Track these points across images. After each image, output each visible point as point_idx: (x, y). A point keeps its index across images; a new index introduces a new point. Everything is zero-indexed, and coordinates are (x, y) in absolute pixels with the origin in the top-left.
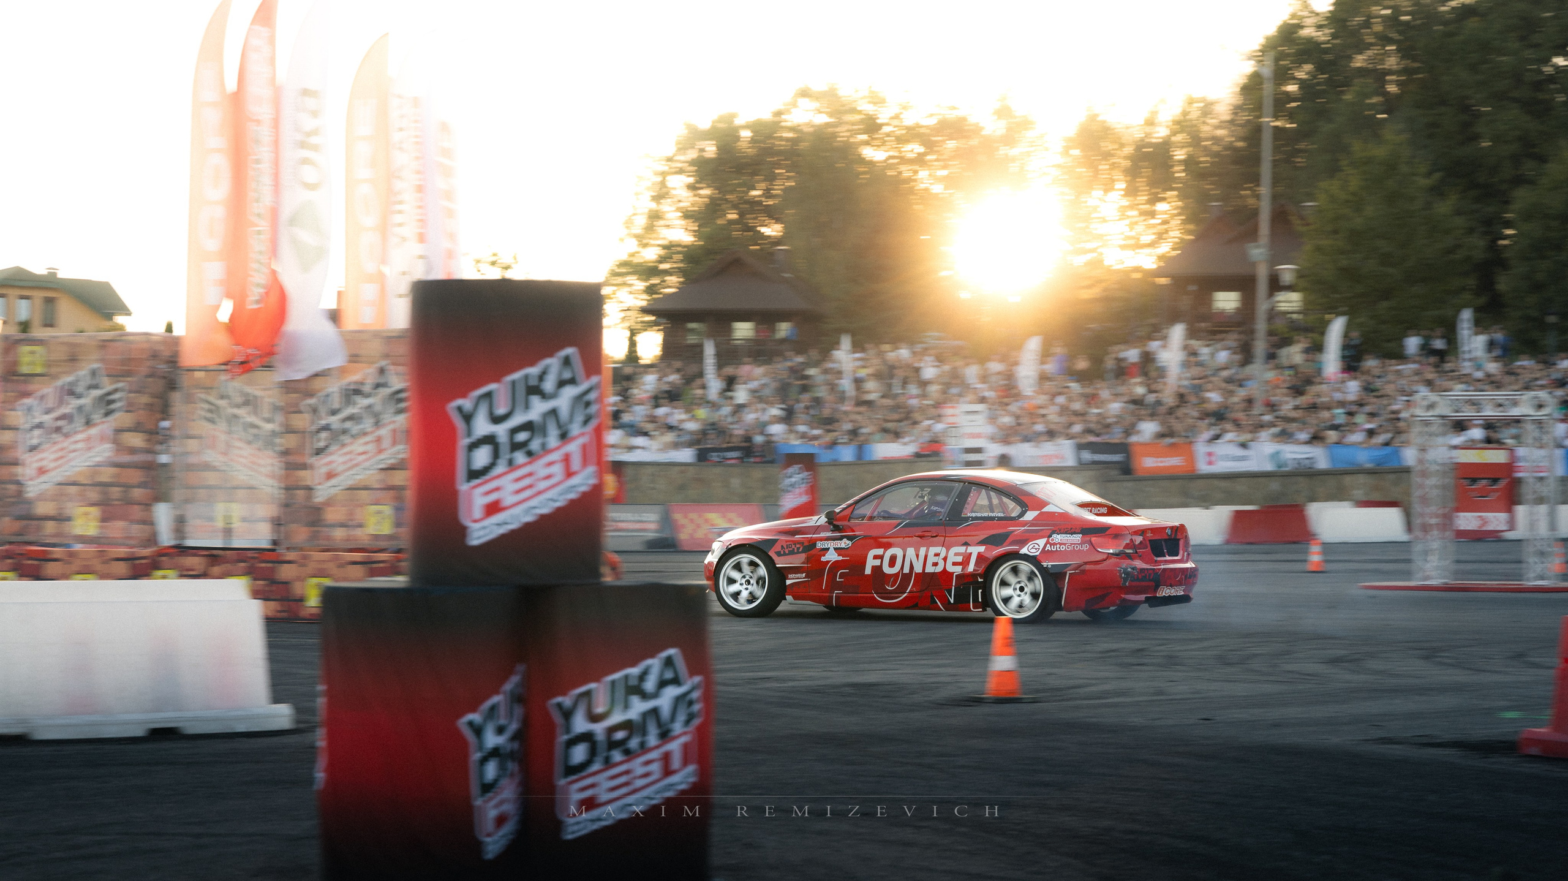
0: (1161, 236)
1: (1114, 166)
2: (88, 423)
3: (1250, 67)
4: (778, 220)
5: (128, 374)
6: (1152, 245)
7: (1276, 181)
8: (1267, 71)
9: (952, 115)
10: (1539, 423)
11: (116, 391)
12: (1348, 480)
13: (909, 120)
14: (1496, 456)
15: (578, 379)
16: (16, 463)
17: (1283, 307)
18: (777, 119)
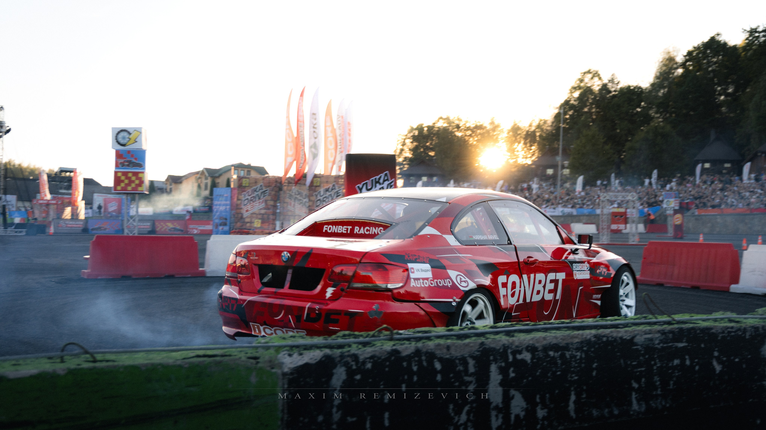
0: (533, 155)
1: (521, 137)
2: (259, 199)
3: (556, 111)
4: (433, 151)
5: (269, 186)
6: (531, 157)
7: (563, 140)
8: (562, 111)
9: (478, 124)
10: (633, 201)
11: (267, 190)
12: (582, 218)
13: (468, 125)
14: (622, 210)
15: (389, 179)
16: (241, 209)
17: (565, 173)
18: (433, 125)
